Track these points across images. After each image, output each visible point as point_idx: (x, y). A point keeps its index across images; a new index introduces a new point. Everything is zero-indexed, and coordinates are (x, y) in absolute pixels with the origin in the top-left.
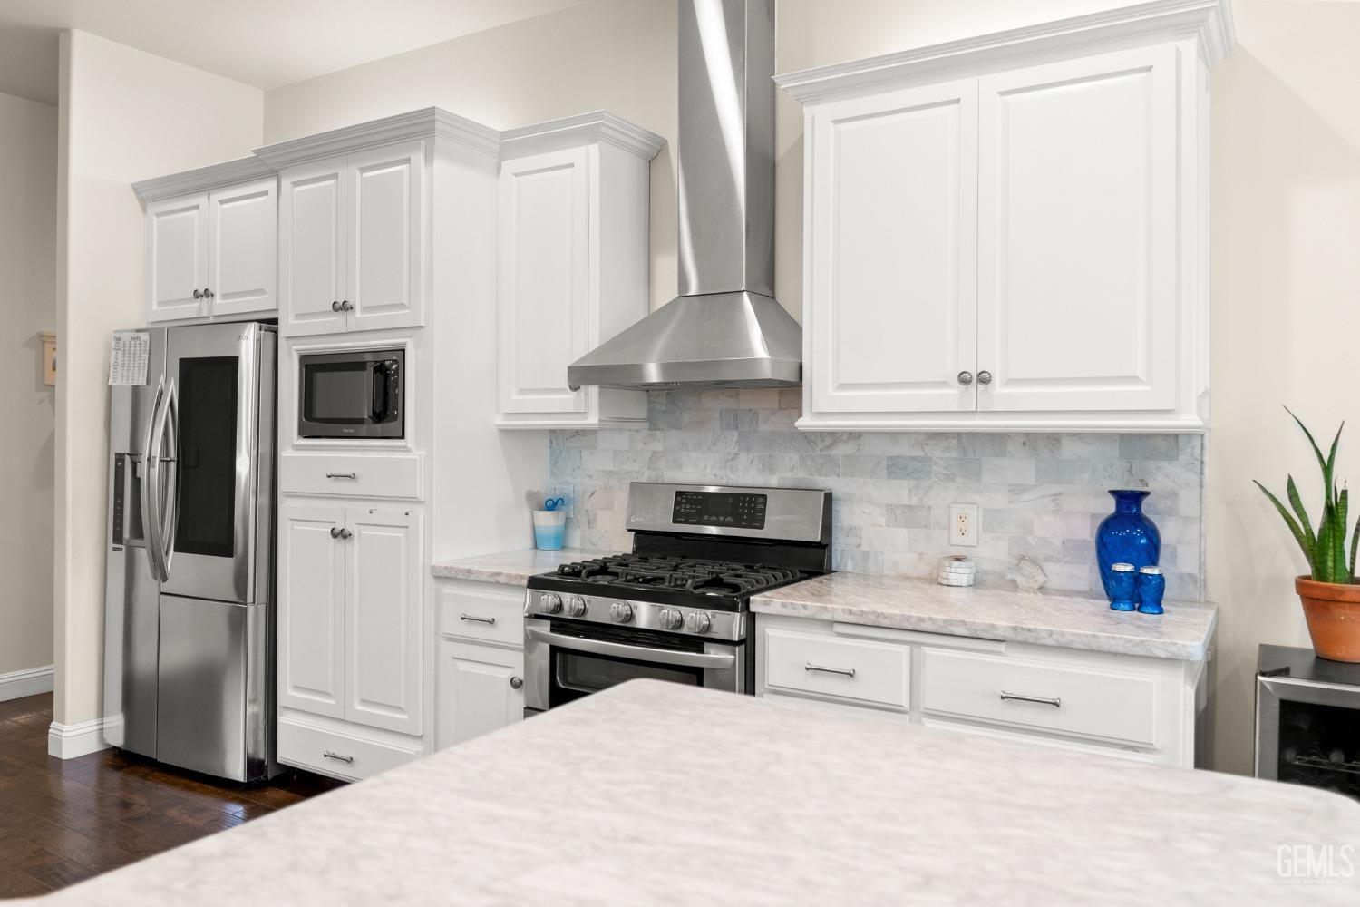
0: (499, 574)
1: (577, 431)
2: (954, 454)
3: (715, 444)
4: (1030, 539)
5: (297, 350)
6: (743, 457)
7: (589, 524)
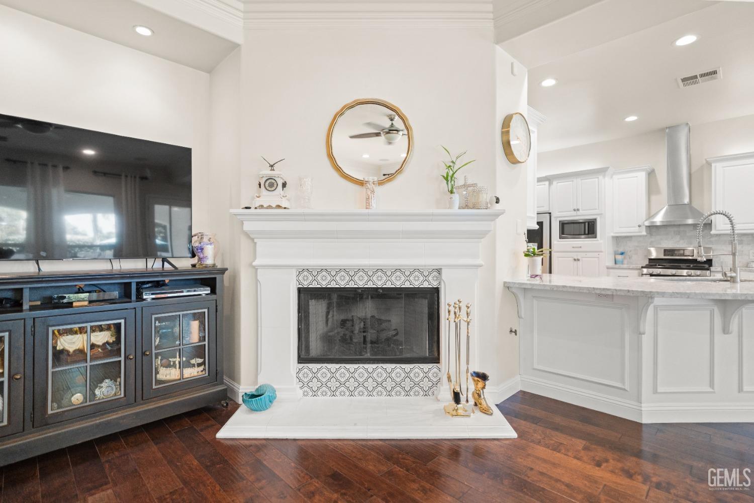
0: (630, 267)
5: (559, 220)
6: (681, 241)
7: (630, 258)
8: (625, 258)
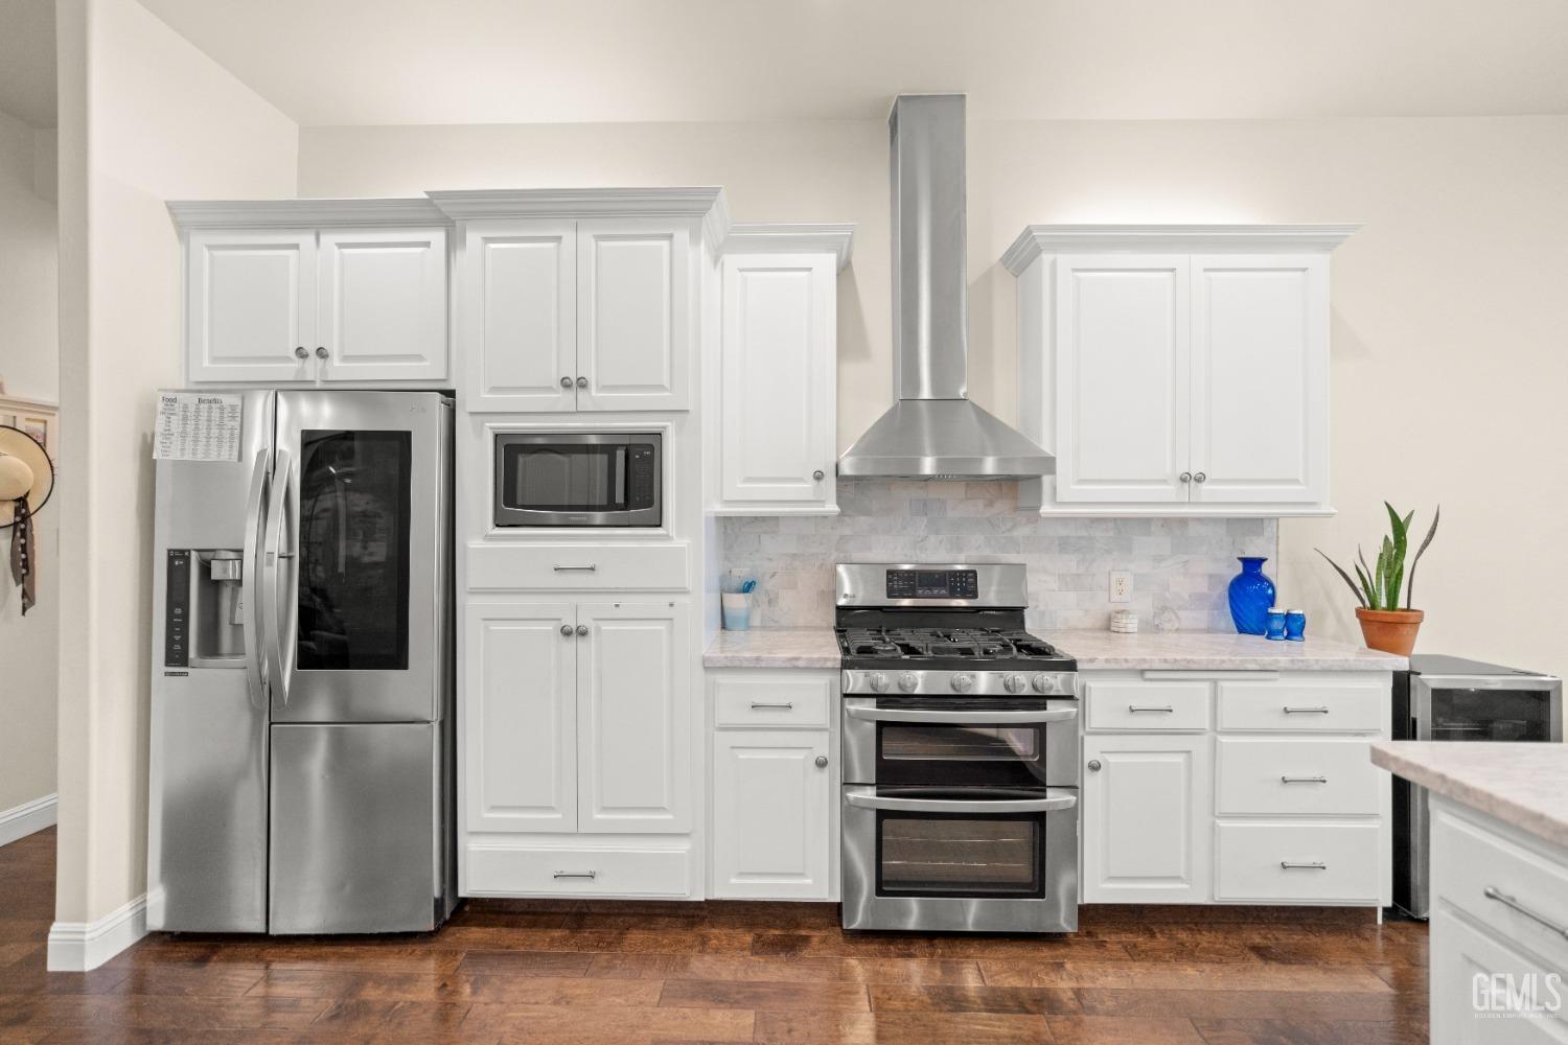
0: (797, 659)
1: (756, 518)
2: (1111, 534)
3: (905, 528)
4: (1167, 594)
5: (491, 428)
6: (933, 539)
7: (770, 602)
8: (756, 603)
